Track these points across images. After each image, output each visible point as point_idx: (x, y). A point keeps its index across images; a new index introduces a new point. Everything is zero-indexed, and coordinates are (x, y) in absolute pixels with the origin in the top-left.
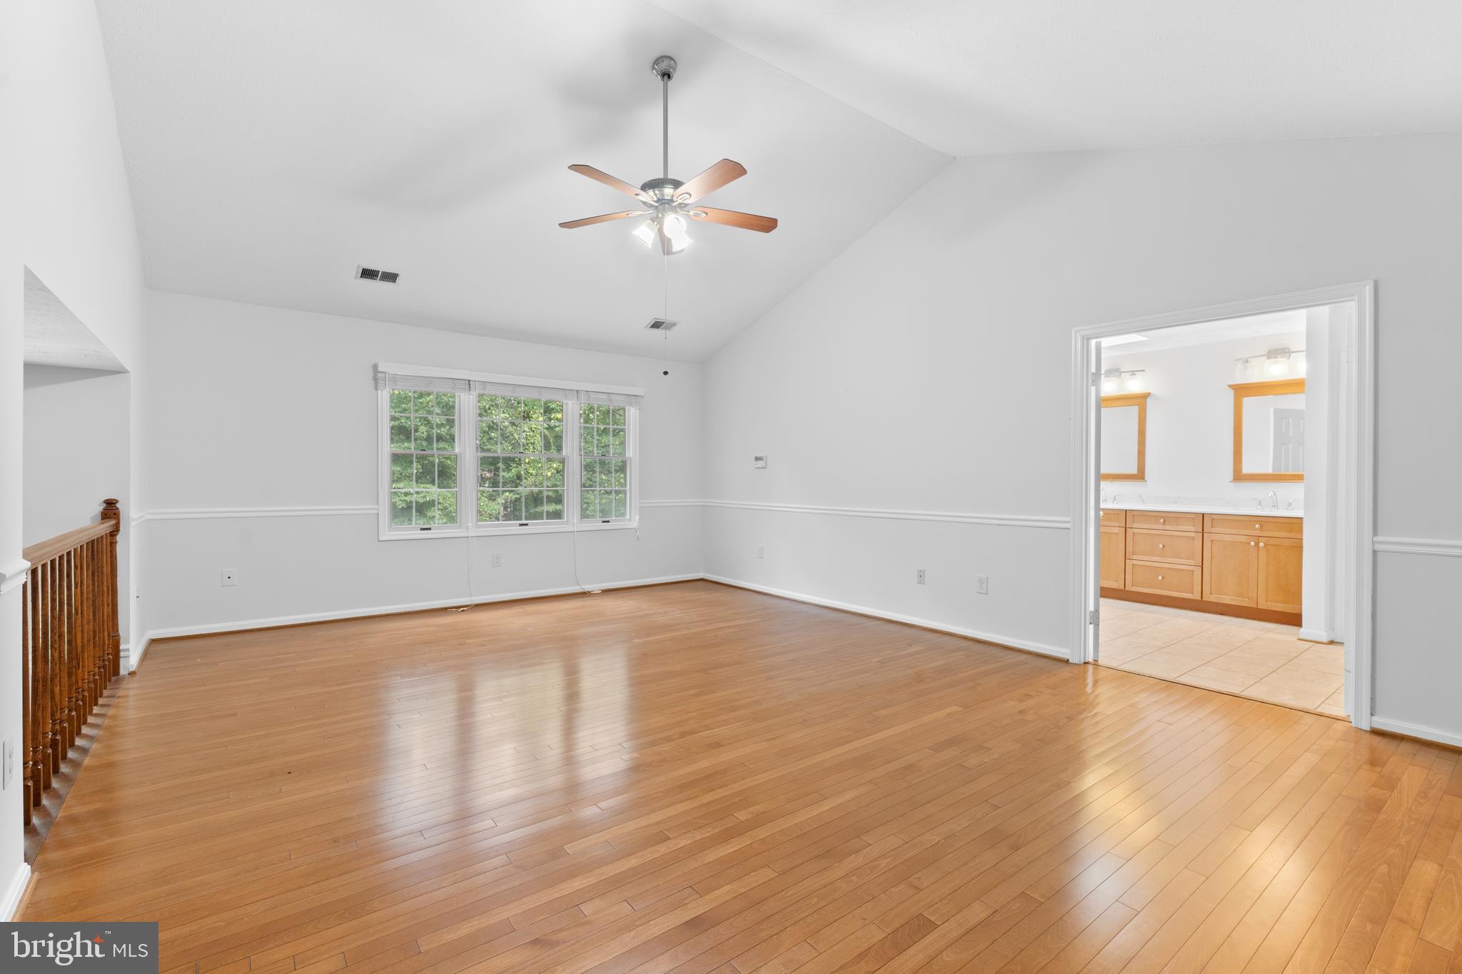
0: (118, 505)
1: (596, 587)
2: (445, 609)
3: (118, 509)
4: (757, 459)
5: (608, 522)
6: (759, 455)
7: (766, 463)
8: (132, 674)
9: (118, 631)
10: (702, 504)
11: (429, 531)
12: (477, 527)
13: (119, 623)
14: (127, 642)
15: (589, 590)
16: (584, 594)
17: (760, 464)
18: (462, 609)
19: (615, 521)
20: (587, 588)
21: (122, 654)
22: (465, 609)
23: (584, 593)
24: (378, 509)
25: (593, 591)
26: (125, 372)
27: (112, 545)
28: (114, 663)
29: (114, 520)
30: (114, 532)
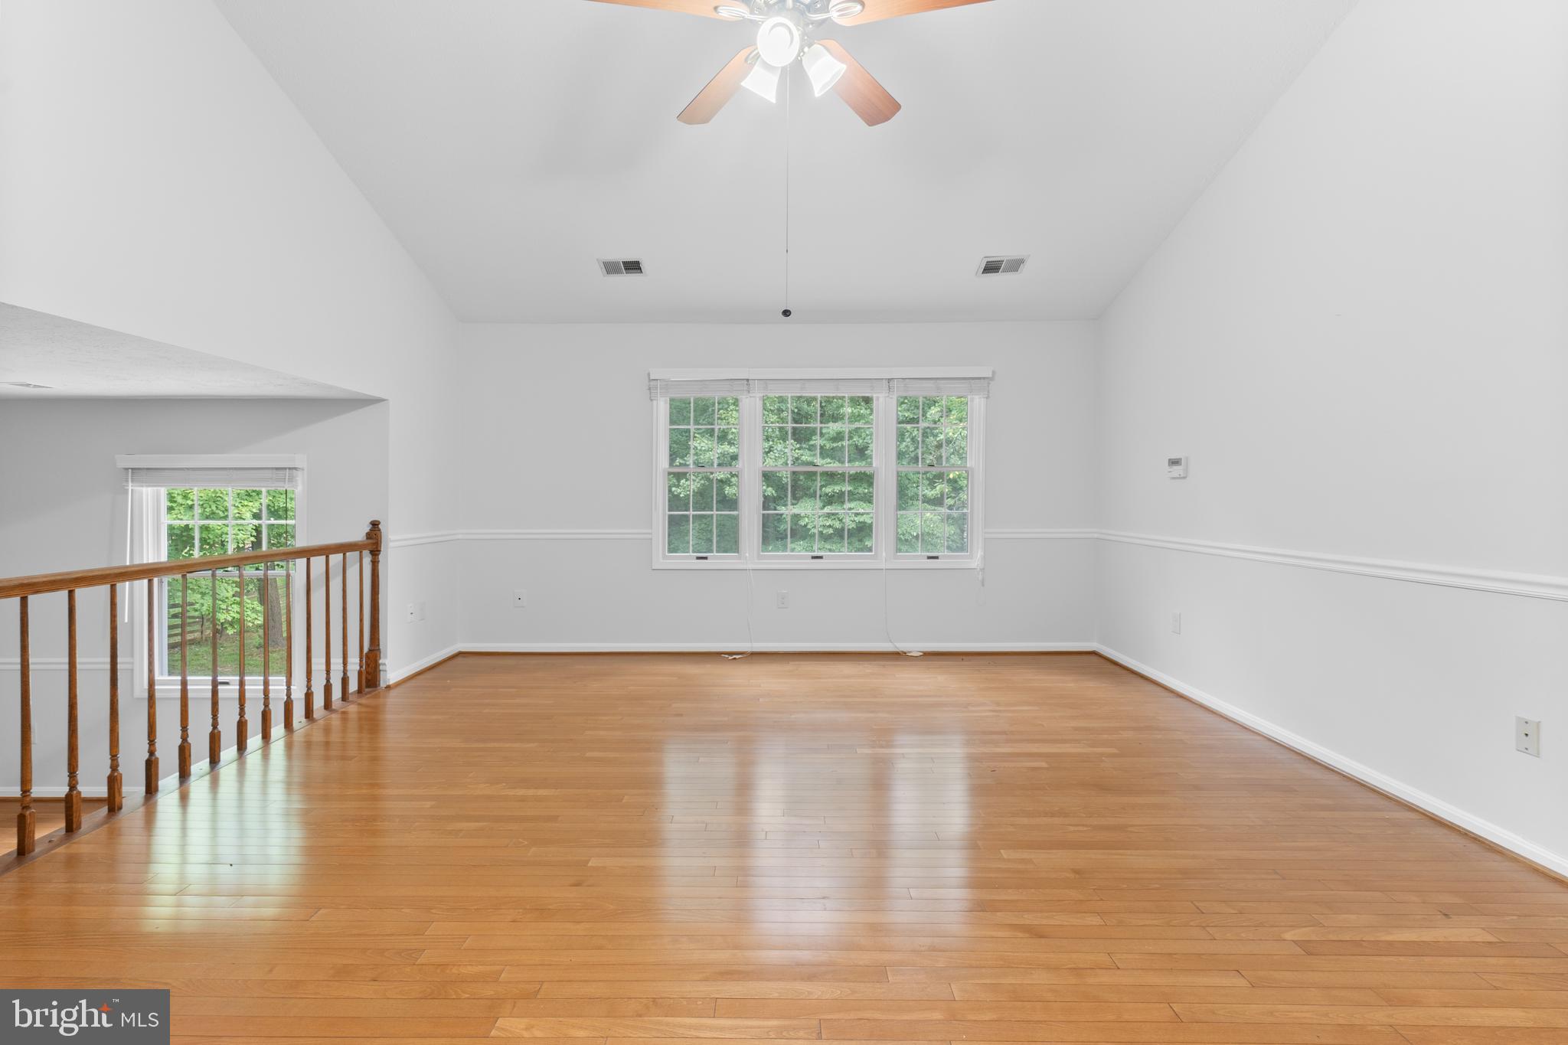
0: (380, 526)
1: (915, 647)
2: (719, 654)
3: (379, 530)
4: (1174, 462)
5: (937, 558)
6: (1174, 456)
7: (1186, 470)
8: (388, 687)
9: (379, 645)
10: (1096, 536)
11: (705, 561)
12: (760, 557)
13: (381, 638)
14: (386, 657)
15: (905, 650)
16: (898, 656)
17: (1177, 470)
18: (734, 656)
19: (945, 557)
20: (901, 646)
21: (381, 667)
22: (737, 657)
23: (897, 654)
24: (651, 534)
25: (910, 652)
26: (383, 400)
27: (375, 564)
28: (370, 676)
29: (373, 541)
30: (375, 552)
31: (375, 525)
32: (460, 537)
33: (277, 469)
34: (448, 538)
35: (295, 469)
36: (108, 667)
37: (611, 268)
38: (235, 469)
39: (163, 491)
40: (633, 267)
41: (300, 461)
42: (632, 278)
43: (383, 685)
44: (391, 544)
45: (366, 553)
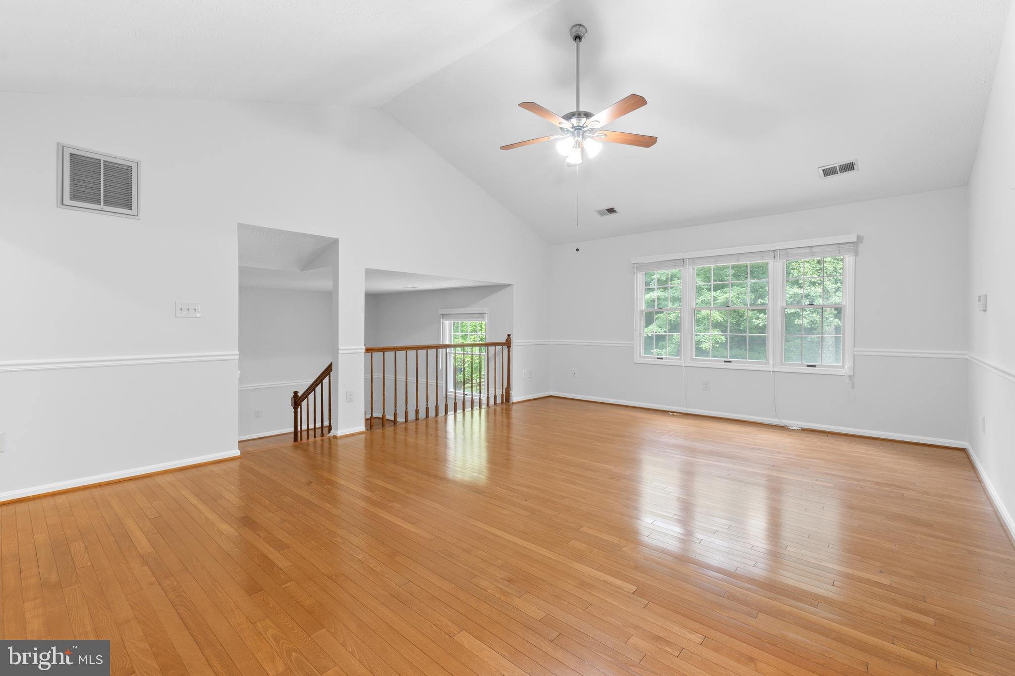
0: (511, 336)
1: (796, 424)
3: (511, 338)
4: (980, 299)
5: (815, 366)
7: (985, 305)
8: (513, 403)
9: (510, 385)
11: (662, 360)
13: (510, 382)
14: (513, 392)
15: (788, 425)
17: (981, 305)
18: (675, 414)
19: (822, 366)
20: (785, 422)
21: (511, 395)
23: (783, 427)
24: (633, 344)
25: (791, 427)
26: (511, 285)
27: (509, 351)
28: (507, 397)
29: (508, 343)
30: (509, 347)
31: (509, 336)
32: (551, 343)
33: (480, 313)
34: (548, 343)
35: (485, 313)
36: (435, 384)
37: (601, 213)
38: (468, 314)
39: (452, 321)
40: (611, 211)
41: (486, 310)
42: (613, 215)
43: (511, 402)
44: (514, 344)
45: (505, 347)
